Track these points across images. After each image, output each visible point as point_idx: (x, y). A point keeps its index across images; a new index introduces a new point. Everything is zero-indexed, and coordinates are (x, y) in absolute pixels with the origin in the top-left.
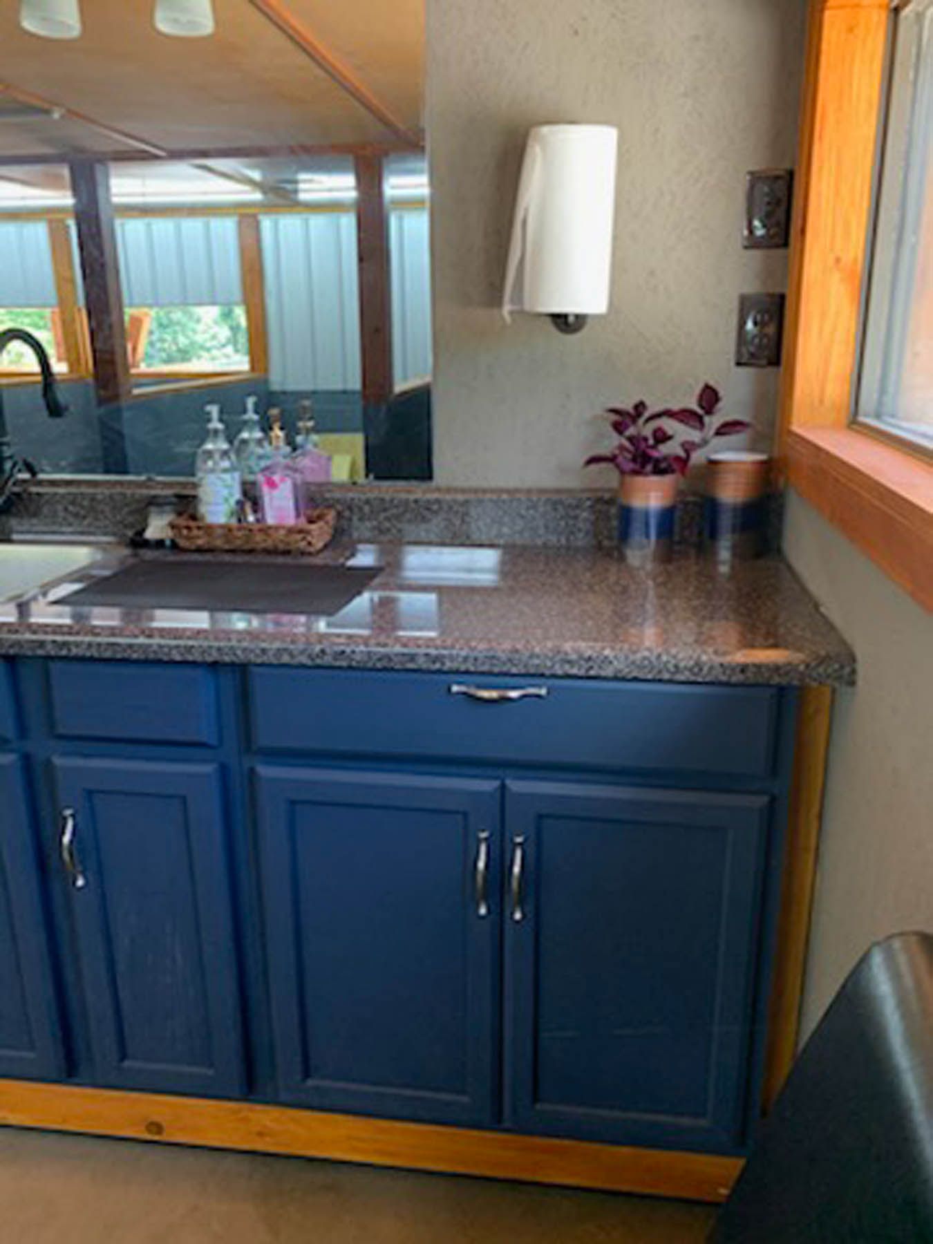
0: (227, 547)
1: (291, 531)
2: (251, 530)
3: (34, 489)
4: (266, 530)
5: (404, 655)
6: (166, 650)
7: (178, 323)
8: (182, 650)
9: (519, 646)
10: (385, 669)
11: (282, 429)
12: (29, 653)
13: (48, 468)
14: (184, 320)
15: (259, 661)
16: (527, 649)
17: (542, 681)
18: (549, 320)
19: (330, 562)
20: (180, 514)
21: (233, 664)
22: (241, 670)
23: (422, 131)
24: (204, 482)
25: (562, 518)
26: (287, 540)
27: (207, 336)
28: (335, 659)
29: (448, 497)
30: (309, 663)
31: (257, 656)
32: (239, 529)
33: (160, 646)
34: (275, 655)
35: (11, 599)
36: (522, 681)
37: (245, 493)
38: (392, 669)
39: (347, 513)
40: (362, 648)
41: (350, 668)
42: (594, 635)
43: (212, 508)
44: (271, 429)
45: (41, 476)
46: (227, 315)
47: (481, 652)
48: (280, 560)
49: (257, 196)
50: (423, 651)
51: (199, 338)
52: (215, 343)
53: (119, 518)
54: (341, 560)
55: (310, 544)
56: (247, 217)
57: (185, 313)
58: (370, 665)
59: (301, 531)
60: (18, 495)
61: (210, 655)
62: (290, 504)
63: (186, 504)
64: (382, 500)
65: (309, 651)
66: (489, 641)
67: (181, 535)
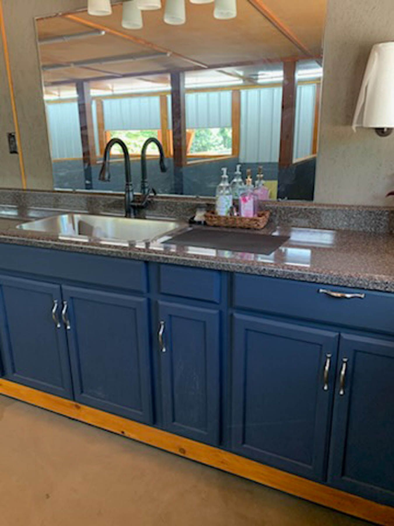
0: (225, 225)
1: (251, 220)
2: (235, 219)
3: (155, 200)
4: (241, 219)
5: (299, 274)
6: (203, 264)
7: (203, 135)
8: (209, 264)
9: (353, 275)
10: (290, 279)
11: (251, 178)
12: (154, 261)
13: (161, 192)
14: (205, 134)
15: (238, 271)
16: (356, 276)
17: (362, 291)
18: (374, 130)
19: (265, 233)
20: (208, 211)
21: (228, 271)
22: (231, 274)
23: (322, 50)
24: (219, 199)
25: (373, 219)
26: (249, 223)
27: (214, 141)
28: (269, 273)
29: (320, 208)
30: (258, 273)
31: (238, 269)
32: (231, 218)
33: (201, 262)
34: (245, 269)
35: (144, 241)
36: (352, 290)
37: (234, 204)
38: (294, 280)
39: (274, 214)
40: (281, 269)
41: (275, 277)
42: (389, 272)
43: (221, 210)
44: (247, 178)
45: (158, 195)
46: (222, 132)
47: (335, 276)
48: (246, 231)
49: (241, 82)
50: (308, 273)
51: (211, 141)
52: (217, 143)
53: (185, 212)
54: (270, 233)
55: (258, 225)
56: (236, 91)
57: (206, 131)
58: (284, 277)
59: (255, 220)
60: (149, 202)
61: (220, 267)
62: (252, 209)
63: (211, 208)
64: (290, 208)
65: (258, 269)
66: (339, 271)
67: (208, 220)
